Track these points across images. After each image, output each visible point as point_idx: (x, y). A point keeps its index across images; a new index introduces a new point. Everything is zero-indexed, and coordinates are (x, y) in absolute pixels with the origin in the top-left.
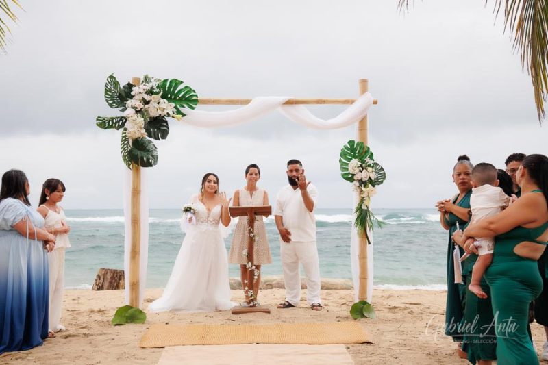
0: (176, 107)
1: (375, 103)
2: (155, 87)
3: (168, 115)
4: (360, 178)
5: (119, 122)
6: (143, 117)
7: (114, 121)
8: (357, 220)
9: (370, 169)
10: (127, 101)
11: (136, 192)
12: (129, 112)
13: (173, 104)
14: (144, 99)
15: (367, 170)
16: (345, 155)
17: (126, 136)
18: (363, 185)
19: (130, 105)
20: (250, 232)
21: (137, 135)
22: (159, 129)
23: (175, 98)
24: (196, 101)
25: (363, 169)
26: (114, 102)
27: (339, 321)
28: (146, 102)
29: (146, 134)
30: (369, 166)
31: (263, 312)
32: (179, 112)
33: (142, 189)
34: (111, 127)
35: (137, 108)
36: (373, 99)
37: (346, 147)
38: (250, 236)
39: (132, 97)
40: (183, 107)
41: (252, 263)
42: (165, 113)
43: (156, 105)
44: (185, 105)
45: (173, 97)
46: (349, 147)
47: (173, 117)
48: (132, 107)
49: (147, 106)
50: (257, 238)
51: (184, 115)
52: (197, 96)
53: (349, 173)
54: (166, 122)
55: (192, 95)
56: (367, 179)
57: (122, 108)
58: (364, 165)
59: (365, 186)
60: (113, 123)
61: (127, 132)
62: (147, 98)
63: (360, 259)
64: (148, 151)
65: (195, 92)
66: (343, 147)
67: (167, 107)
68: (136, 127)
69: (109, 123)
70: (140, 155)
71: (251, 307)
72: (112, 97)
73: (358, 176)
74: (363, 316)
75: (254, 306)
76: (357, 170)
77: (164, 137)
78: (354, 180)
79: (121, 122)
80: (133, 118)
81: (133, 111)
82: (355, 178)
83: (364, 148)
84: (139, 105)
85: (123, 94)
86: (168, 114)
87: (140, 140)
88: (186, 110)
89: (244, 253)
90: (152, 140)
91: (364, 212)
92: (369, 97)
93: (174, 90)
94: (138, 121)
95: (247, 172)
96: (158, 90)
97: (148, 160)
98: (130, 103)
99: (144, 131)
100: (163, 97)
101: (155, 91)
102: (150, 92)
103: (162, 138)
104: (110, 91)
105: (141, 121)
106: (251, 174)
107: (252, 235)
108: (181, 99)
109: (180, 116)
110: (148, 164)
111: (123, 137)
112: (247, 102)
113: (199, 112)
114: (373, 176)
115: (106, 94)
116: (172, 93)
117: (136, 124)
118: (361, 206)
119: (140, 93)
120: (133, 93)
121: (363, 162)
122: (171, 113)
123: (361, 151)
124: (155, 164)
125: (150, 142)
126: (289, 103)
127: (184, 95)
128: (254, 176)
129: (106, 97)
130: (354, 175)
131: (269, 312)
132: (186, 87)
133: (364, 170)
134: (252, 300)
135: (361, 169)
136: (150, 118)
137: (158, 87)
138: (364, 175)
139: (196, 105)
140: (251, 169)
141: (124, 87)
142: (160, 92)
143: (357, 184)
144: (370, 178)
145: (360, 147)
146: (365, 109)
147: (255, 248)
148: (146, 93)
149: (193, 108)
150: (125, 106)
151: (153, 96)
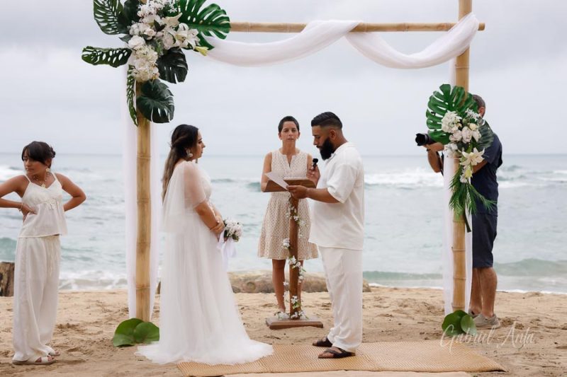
0: (199, 36)
1: (482, 28)
2: (171, 6)
3: (189, 47)
4: (458, 140)
5: (117, 55)
6: (156, 51)
7: (111, 54)
8: (453, 198)
9: (472, 126)
10: (131, 24)
11: (144, 159)
12: (136, 42)
13: (196, 32)
14: (156, 23)
15: (468, 126)
16: (435, 105)
17: (131, 77)
18: (463, 149)
19: (137, 31)
20: (293, 213)
21: (149, 77)
22: (174, 67)
23: (197, 22)
24: (227, 27)
25: (463, 125)
26: (109, 26)
27: (426, 339)
28: (159, 28)
29: (159, 74)
30: (473, 121)
31: (314, 326)
32: (203, 43)
33: (151, 155)
34: (105, 62)
35: (148, 36)
36: (478, 22)
37: (438, 95)
38: (293, 220)
39: (137, 19)
40: (209, 35)
41: (296, 258)
42: (186, 43)
43: (173, 32)
44: (211, 33)
45: (194, 19)
46: (442, 94)
47: (195, 50)
48: (141, 35)
49: (160, 34)
50: (302, 223)
51: (210, 47)
52: (228, 19)
53: (442, 131)
54: (183, 56)
55: (222, 18)
56: (468, 141)
57: (122, 35)
58: (464, 120)
59: (465, 151)
60: (108, 55)
61: (134, 71)
62: (161, 21)
63: (454, 252)
64: (163, 99)
65: (225, 14)
66: (432, 94)
67: (189, 35)
68: (146, 65)
69: (101, 56)
70: (152, 106)
71: (294, 319)
72: (105, 17)
73: (457, 136)
74: (460, 331)
75: (298, 318)
76: (455, 128)
77: (182, 79)
78: (449, 141)
79: (121, 56)
80: (143, 51)
81: (142, 40)
82: (451, 138)
83: (464, 95)
84: (149, 31)
85: (125, 14)
86: (189, 45)
87: (152, 83)
88: (213, 39)
89: (285, 244)
90: (166, 83)
91: (463, 186)
92: (473, 19)
93: (197, 10)
94: (149, 56)
95: (280, 129)
96: (175, 10)
97: (163, 112)
98: (135, 28)
99: (156, 71)
100: (182, 20)
101: (171, 11)
102: (164, 12)
103: (179, 81)
104: (103, 7)
105: (153, 55)
106: (287, 131)
107: (296, 218)
108: (206, 24)
109: (205, 48)
110: (163, 119)
111: (129, 79)
112: (299, 28)
113: (232, 42)
114: (477, 136)
115: (96, 11)
116: (194, 15)
117: (147, 60)
118: (459, 178)
119: (150, 14)
120: (140, 13)
121: (464, 115)
122: (193, 44)
123: (460, 99)
124: (171, 119)
125: (165, 86)
126: (359, 29)
127: (210, 18)
128: (290, 132)
129: (95, 16)
130: (449, 134)
131: (321, 326)
132: (213, 5)
133: (465, 128)
134: (297, 310)
135: (460, 125)
136: (164, 50)
137: (175, 6)
138: (466, 135)
139: (227, 32)
140: (286, 123)
141: (125, 3)
142: (177, 13)
143: (454, 147)
144: (473, 138)
145: (459, 94)
146: (468, 39)
147: (300, 236)
148: (157, 14)
149: (223, 37)
150: (127, 32)
151: (168, 18)
